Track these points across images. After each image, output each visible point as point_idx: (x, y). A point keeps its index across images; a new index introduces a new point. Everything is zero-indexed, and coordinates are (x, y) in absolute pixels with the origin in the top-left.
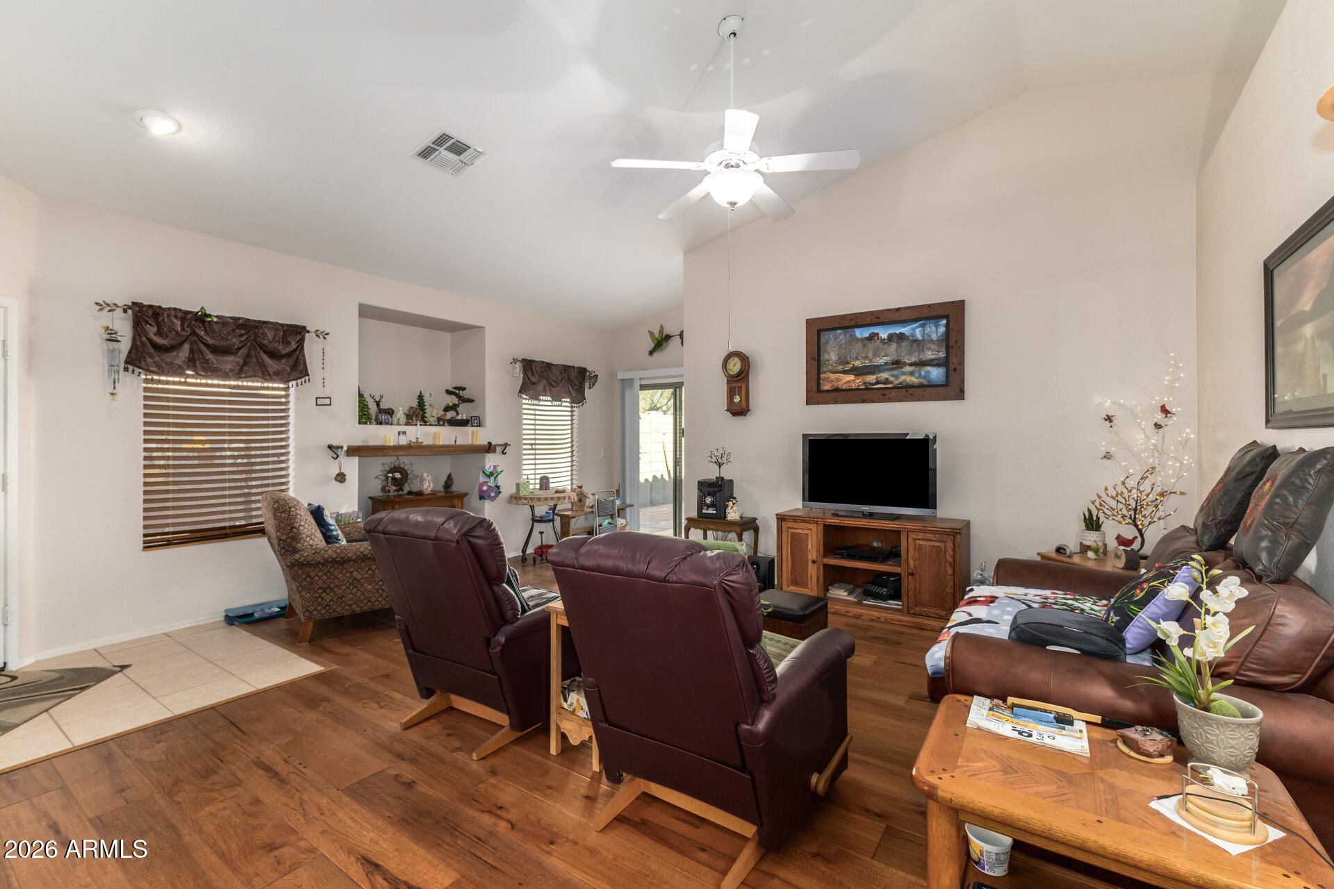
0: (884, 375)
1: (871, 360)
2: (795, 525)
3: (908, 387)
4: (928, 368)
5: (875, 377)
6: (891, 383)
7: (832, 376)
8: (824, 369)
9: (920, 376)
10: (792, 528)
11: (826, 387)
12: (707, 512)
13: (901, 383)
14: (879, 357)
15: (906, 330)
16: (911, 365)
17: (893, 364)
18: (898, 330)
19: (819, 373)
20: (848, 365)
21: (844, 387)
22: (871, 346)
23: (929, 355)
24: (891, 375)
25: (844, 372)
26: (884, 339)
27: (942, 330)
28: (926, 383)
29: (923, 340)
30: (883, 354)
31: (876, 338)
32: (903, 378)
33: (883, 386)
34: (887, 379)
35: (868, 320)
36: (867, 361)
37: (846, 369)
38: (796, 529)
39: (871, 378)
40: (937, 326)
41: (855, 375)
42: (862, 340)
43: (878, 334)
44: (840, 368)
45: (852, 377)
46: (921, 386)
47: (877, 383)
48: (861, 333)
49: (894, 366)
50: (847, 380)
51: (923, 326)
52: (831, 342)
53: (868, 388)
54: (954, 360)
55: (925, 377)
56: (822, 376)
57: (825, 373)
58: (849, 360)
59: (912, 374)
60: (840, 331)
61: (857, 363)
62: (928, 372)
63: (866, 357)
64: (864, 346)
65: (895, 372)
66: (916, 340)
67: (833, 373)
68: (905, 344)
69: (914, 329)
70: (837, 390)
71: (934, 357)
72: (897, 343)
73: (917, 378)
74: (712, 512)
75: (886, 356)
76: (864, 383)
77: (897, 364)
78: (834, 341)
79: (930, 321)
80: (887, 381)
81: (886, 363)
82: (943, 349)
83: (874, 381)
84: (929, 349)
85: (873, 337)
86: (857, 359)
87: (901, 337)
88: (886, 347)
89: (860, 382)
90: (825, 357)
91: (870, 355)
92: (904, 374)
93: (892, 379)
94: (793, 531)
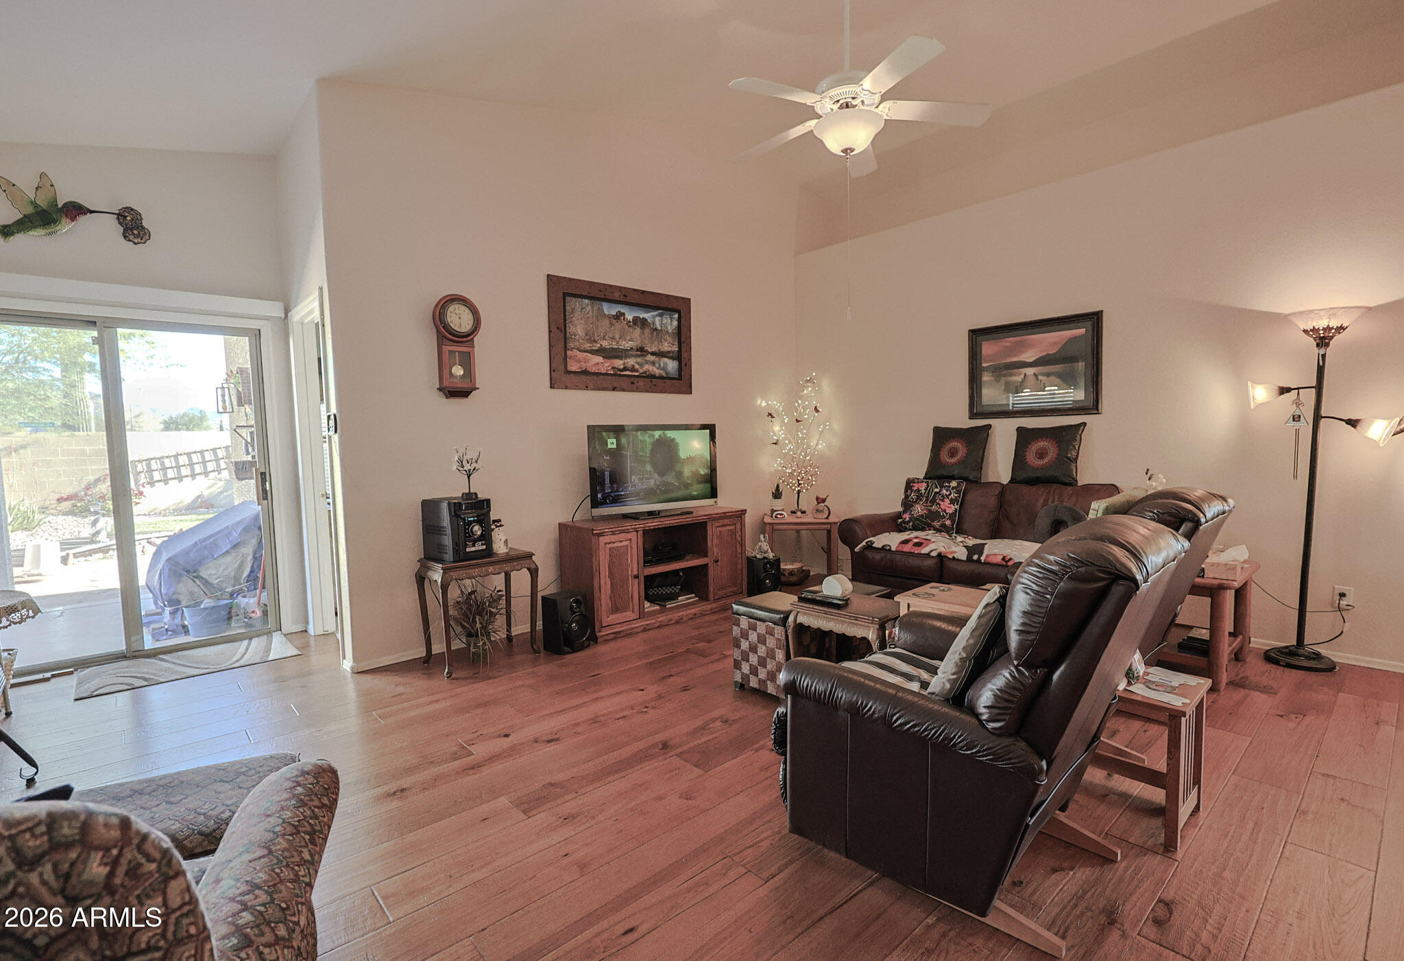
0: (631, 362)
1: (618, 343)
2: (613, 538)
3: (652, 377)
4: (666, 360)
5: (622, 362)
6: (637, 371)
7: (580, 355)
8: (571, 345)
9: (659, 368)
10: (609, 543)
11: (573, 367)
12: (473, 549)
13: (645, 372)
14: (625, 340)
15: (647, 316)
16: (653, 354)
17: (638, 350)
18: (643, 315)
19: (566, 349)
20: (596, 345)
21: (594, 370)
22: (618, 326)
23: (666, 347)
24: (636, 363)
25: (593, 352)
26: (630, 322)
27: (675, 323)
28: (664, 375)
29: (662, 330)
30: (629, 338)
31: (622, 318)
32: (646, 367)
33: (630, 373)
34: (633, 366)
35: (617, 295)
36: (614, 343)
37: (594, 348)
38: (614, 543)
39: (619, 363)
40: (671, 319)
41: (604, 357)
42: (609, 317)
43: (624, 314)
44: (587, 346)
45: (600, 359)
46: (661, 377)
47: (625, 369)
48: (610, 310)
49: (639, 353)
50: (596, 363)
51: (660, 315)
52: (577, 313)
53: (617, 374)
54: (684, 355)
55: (664, 369)
56: (569, 353)
57: (572, 349)
58: (596, 339)
59: (653, 363)
60: (587, 301)
61: (605, 344)
62: (665, 364)
63: (613, 338)
64: (612, 324)
65: (639, 360)
66: (656, 329)
67: (580, 351)
68: (647, 331)
69: (654, 317)
70: (585, 372)
71: (669, 349)
72: (641, 329)
73: (658, 369)
74: (480, 548)
75: (632, 341)
76: (613, 368)
77: (642, 351)
78: (581, 311)
79: (667, 313)
80: (633, 369)
81: (632, 348)
82: (677, 343)
83: (622, 367)
84: (666, 340)
85: (619, 316)
86: (604, 338)
87: (643, 323)
88: (631, 330)
89: (608, 366)
90: (571, 329)
91: (617, 336)
92: (647, 362)
93: (637, 366)
94: (611, 545)
